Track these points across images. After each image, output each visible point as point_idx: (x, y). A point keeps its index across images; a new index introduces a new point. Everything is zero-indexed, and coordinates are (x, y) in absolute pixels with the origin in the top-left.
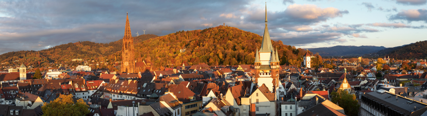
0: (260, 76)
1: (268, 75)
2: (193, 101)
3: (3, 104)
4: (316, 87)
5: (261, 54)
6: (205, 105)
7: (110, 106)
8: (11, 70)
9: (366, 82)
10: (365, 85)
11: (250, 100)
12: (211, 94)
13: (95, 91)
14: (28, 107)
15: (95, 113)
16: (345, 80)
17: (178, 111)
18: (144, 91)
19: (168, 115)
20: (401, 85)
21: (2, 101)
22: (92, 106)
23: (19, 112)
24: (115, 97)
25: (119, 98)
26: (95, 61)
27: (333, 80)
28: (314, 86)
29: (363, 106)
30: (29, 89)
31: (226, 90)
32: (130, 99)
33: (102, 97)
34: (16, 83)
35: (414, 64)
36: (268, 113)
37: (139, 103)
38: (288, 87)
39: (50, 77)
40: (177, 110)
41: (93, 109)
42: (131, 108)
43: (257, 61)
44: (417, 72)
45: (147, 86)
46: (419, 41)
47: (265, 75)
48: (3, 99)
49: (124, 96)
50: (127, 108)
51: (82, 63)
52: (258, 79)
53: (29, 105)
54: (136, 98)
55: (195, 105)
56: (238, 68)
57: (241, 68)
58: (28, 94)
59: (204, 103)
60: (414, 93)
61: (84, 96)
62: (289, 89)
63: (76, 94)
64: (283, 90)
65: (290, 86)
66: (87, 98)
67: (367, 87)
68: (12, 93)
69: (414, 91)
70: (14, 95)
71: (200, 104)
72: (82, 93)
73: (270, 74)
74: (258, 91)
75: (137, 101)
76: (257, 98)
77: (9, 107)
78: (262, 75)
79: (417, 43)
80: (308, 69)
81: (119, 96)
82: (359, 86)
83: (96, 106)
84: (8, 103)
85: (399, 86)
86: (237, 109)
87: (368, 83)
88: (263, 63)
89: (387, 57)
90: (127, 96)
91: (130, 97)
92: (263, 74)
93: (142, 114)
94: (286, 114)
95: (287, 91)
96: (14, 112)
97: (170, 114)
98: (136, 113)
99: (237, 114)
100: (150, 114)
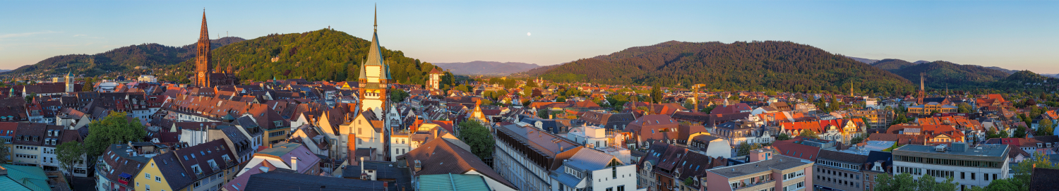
0: (366, 97)
1: (376, 97)
2: (279, 128)
3: (41, 122)
4: (441, 115)
5: (367, 68)
6: (293, 133)
7: (174, 129)
8: (55, 80)
9: (507, 110)
10: (507, 115)
11: (351, 128)
12: (302, 119)
13: (158, 109)
14: (72, 128)
15: (153, 137)
16: (478, 108)
17: (259, 139)
18: (219, 111)
19: (245, 143)
20: (551, 116)
21: (40, 120)
22: (151, 128)
23: (59, 133)
24: (184, 118)
25: (188, 119)
26: (164, 70)
27: (465, 107)
28: (439, 114)
29: (499, 143)
30: (75, 104)
31: (321, 115)
32: (197, 121)
33: (166, 118)
34: (59, 96)
36: (372, 147)
37: (207, 127)
38: (406, 113)
39: (104, 89)
40: (256, 138)
41: (151, 132)
42: (199, 133)
43: (361, 77)
45: (222, 104)
47: (372, 97)
48: (41, 117)
49: (193, 117)
50: (194, 132)
51: (147, 73)
52: (363, 101)
53: (72, 124)
54: (209, 121)
55: (281, 133)
56: (344, 86)
57: (348, 86)
58: (73, 111)
59: (292, 130)
60: (567, 128)
61: (144, 115)
62: (407, 117)
63: (134, 112)
64: (397, 117)
65: (408, 113)
66: (148, 117)
67: (509, 118)
68: (53, 109)
69: (567, 125)
70: (55, 111)
71: (287, 132)
72: (141, 112)
73: (378, 95)
74: (361, 117)
75: (205, 124)
76: (360, 126)
77: (47, 127)
78: (368, 97)
80: (435, 90)
81: (188, 116)
82: (499, 116)
83: (156, 129)
84: (47, 122)
85: (548, 117)
86: (333, 140)
87: (510, 112)
88: (370, 80)
89: (539, 79)
90: (198, 117)
91: (201, 118)
92: (370, 95)
93: (211, 140)
94: (397, 150)
95: (403, 119)
96: (53, 133)
97: (248, 142)
98: (204, 138)
99: (334, 147)
100: (222, 141)
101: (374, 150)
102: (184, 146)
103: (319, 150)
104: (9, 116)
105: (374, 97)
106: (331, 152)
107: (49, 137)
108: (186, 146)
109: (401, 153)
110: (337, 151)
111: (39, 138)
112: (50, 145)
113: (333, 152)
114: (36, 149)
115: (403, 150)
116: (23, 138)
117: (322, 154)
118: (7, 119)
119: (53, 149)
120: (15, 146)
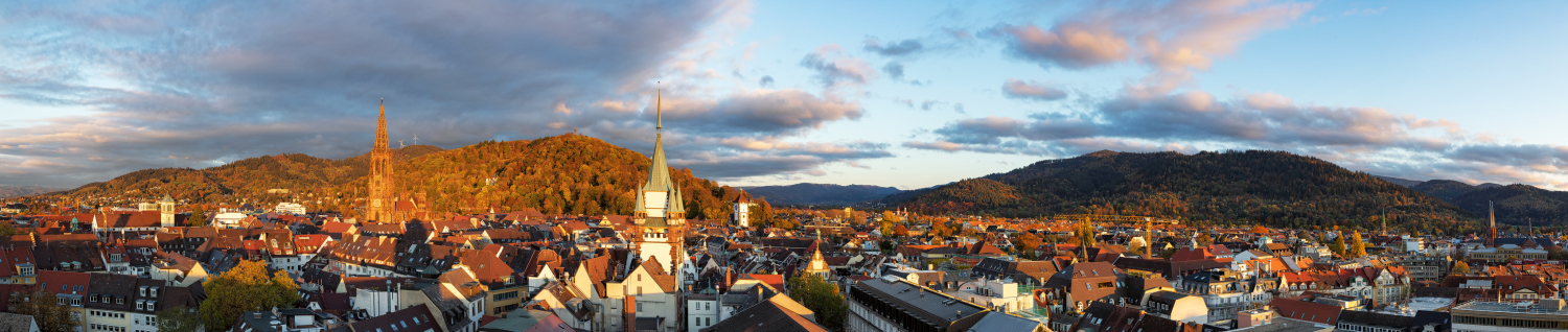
0: (646, 239)
1: (662, 239)
2: (508, 286)
3: (126, 273)
4: (758, 266)
5: (647, 194)
6: (533, 295)
7: (342, 288)
8: (143, 206)
9: (859, 258)
10: (858, 265)
11: (625, 287)
12: (547, 273)
13: (312, 256)
14: (177, 283)
15: (310, 300)
16: (818, 254)
17: (480, 304)
18: (411, 260)
19: (459, 311)
20: (931, 266)
21: (125, 269)
22: (304, 286)
23: (158, 291)
24: (351, 269)
25: (361, 273)
26: (315, 196)
27: (793, 254)
28: (755, 264)
29: (854, 307)
30: (179, 246)
31: (577, 266)
32: (382, 276)
33: (326, 269)
34: (152, 233)
35: (956, 225)
36: (661, 315)
37: (399, 285)
38: (702, 264)
39: (223, 223)
40: (476, 302)
41: (307, 293)
42: (384, 295)
43: (639, 209)
44: (964, 241)
45: (416, 250)
46: (965, 178)
47: (655, 239)
48: (126, 265)
49: (370, 269)
50: (376, 293)
51: (289, 199)
52: (642, 245)
53: (178, 278)
54: (395, 275)
55: (514, 295)
56: (602, 222)
57: (608, 223)
58: (176, 256)
59: (531, 290)
60: (956, 283)
61: (290, 265)
62: (705, 269)
63: (274, 260)
64: (692, 269)
65: (706, 263)
66: (296, 269)
67: (861, 270)
68: (145, 253)
69: (956, 279)
70: (148, 257)
71: (523, 293)
72: (285, 259)
73: (664, 237)
74: (640, 270)
75: (395, 281)
76: (639, 284)
77: (138, 281)
78: (649, 239)
79: (962, 181)
80: (744, 228)
81: (361, 268)
82: (846, 267)
83: (313, 287)
84: (135, 273)
85: (927, 268)
86: (598, 305)
87: (864, 260)
88: (651, 213)
89: (902, 210)
90: (377, 270)
91: (382, 271)
92: (652, 236)
93: (405, 306)
94: (698, 320)
95: (700, 271)
96: (148, 291)
97: (463, 309)
98: (394, 303)
99: (598, 316)
100: (423, 308)
101: (662, 319)
102: (361, 315)
103: (576, 320)
104: (74, 263)
105: (658, 240)
106: (594, 325)
107: (143, 298)
108: (364, 315)
109: (703, 325)
110: (603, 322)
111: (125, 299)
112: (145, 311)
113: (597, 324)
114: (123, 316)
115: (708, 320)
116: (99, 298)
117: (581, 327)
118: (72, 266)
119: (151, 316)
120: (88, 311)
